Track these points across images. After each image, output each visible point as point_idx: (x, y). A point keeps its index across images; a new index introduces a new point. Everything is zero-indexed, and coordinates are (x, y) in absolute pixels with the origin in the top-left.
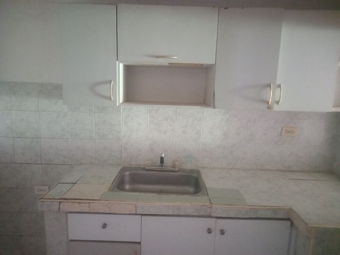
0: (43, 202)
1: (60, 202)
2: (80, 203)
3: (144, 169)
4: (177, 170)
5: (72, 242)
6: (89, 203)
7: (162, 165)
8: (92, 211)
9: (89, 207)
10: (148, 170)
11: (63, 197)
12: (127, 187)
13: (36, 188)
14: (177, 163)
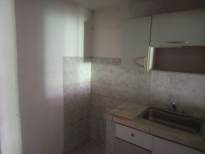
0: (106, 114)
1: (113, 116)
2: (121, 119)
3: (162, 110)
4: (186, 115)
5: (117, 139)
6: (126, 120)
7: (175, 111)
8: (126, 125)
9: (126, 122)
10: (165, 111)
11: (115, 114)
12: (151, 118)
13: (107, 109)
14: (186, 111)
